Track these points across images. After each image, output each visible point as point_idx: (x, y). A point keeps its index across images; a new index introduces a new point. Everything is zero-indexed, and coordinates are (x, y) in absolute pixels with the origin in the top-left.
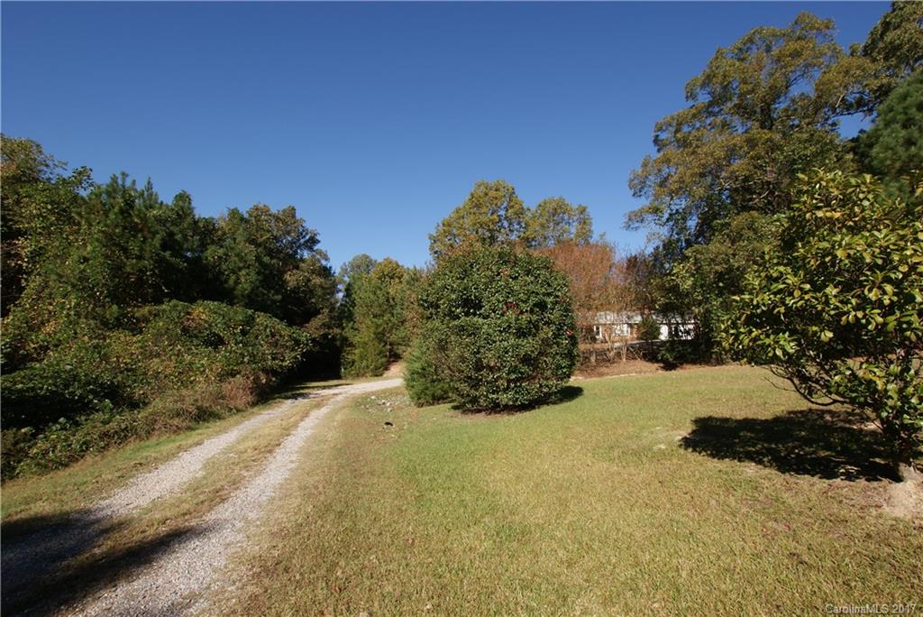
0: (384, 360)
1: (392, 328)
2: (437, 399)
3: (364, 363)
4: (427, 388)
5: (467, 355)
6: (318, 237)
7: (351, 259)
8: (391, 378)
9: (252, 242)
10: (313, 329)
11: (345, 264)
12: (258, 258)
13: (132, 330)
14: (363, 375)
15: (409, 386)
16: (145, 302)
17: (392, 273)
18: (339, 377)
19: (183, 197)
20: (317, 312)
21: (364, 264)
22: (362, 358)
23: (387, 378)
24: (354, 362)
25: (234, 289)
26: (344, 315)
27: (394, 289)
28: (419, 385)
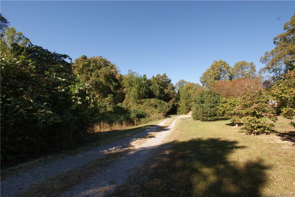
0: (188, 110)
1: (190, 102)
2: (198, 119)
3: (183, 111)
4: (196, 117)
5: (201, 111)
6: (171, 80)
7: (178, 81)
8: (189, 115)
9: (158, 83)
10: (171, 103)
11: (177, 83)
12: (159, 87)
13: (141, 104)
14: (182, 114)
15: (193, 116)
16: (143, 99)
17: (191, 87)
18: (177, 114)
19: (145, 76)
20: (171, 99)
21: (182, 83)
22: (182, 110)
23: (188, 115)
24: (180, 111)
25: (156, 95)
26: (178, 99)
27: (190, 91)
28: (194, 116)
